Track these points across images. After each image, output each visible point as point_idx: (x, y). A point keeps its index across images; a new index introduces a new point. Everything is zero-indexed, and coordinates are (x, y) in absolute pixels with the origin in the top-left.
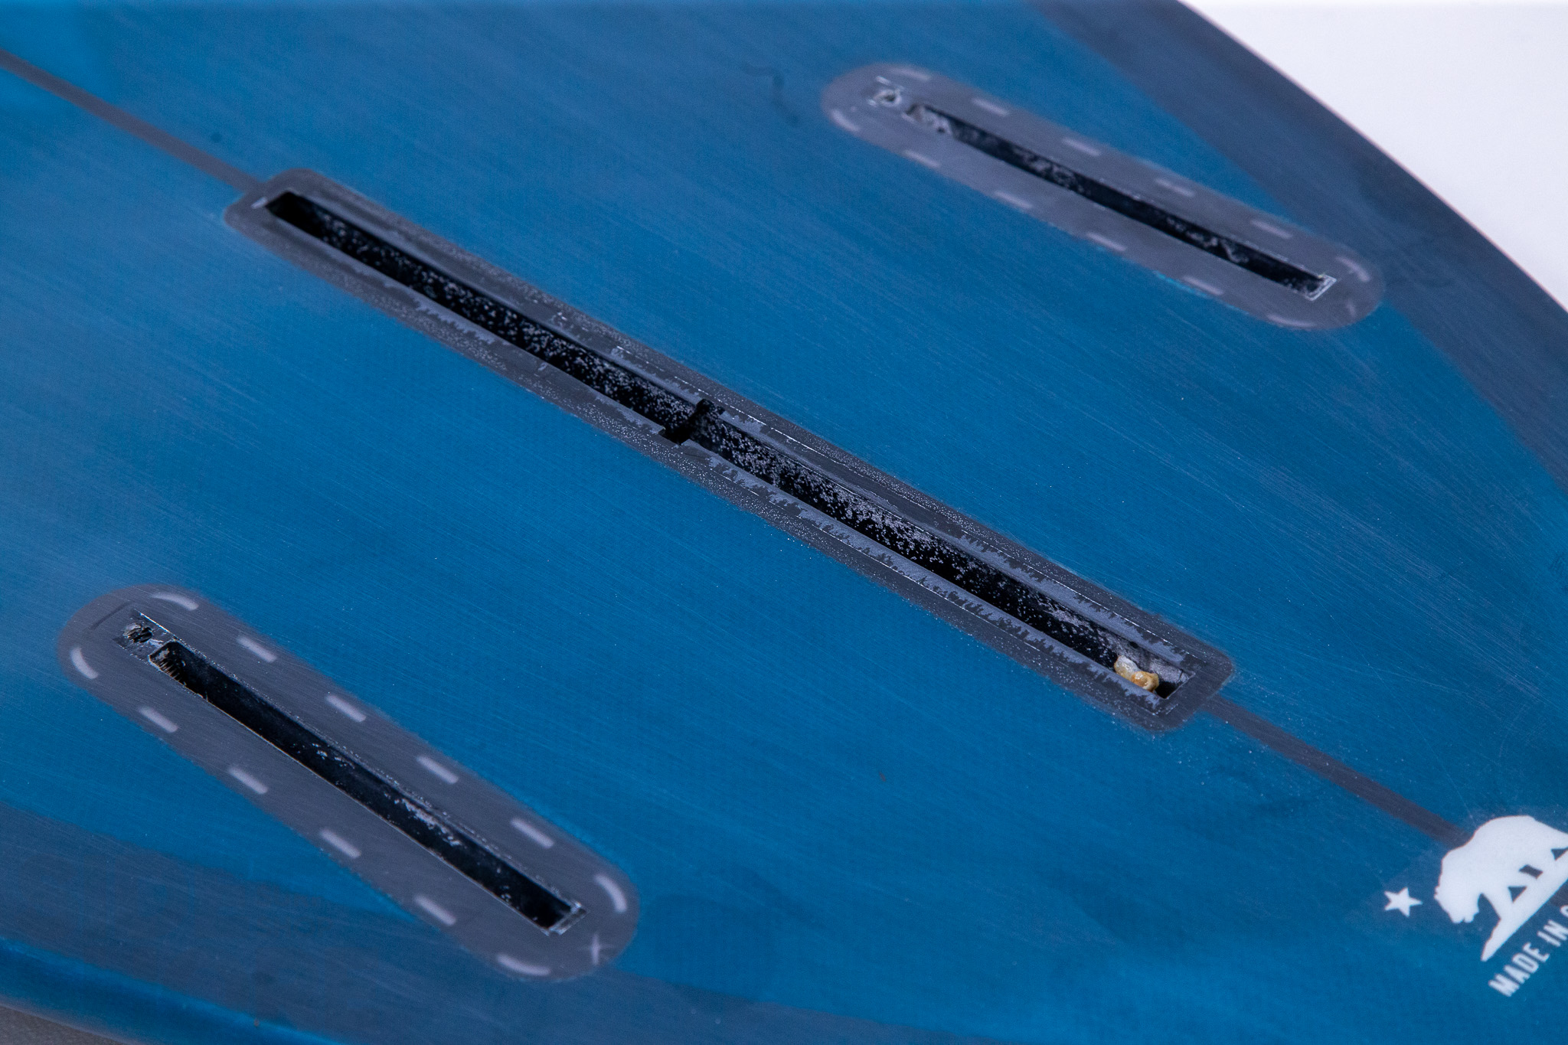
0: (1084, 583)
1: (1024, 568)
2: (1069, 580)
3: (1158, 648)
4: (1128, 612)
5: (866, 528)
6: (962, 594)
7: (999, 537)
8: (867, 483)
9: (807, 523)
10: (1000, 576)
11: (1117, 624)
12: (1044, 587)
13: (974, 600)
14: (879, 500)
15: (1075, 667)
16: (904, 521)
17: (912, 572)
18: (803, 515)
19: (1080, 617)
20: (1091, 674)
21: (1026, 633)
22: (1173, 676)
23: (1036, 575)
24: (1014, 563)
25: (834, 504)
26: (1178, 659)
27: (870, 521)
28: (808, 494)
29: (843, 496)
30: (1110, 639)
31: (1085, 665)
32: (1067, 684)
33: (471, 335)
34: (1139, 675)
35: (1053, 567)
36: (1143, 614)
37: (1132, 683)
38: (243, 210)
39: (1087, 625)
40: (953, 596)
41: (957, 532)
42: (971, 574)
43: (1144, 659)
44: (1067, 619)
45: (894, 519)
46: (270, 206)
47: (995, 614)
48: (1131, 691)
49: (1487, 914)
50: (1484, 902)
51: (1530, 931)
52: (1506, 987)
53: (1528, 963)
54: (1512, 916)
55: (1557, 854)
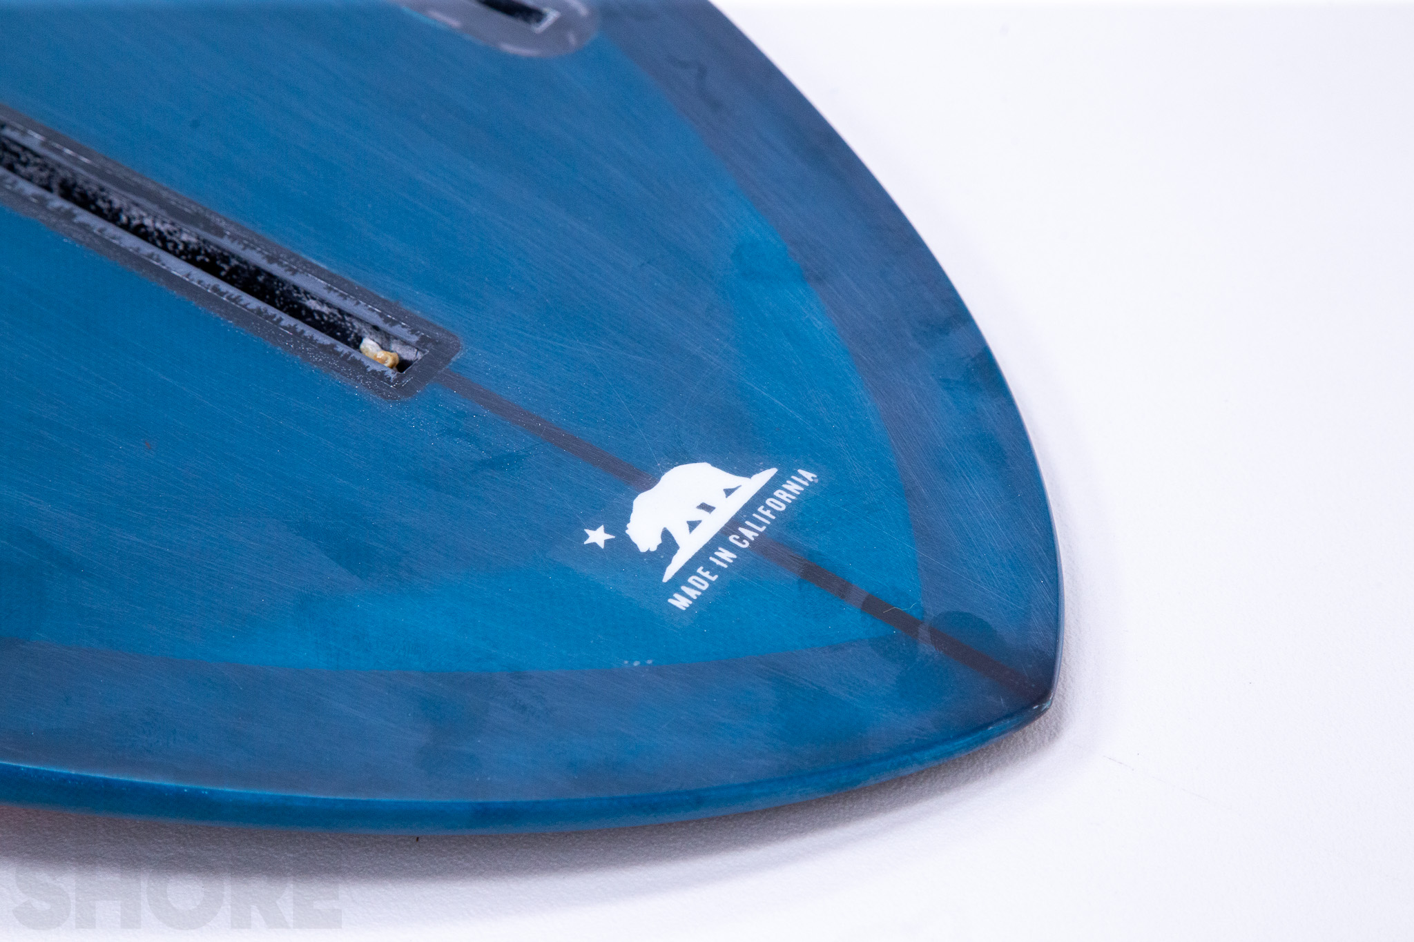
0: (332, 276)
1: (280, 264)
2: (320, 273)
3: (397, 330)
4: (372, 300)
5: (140, 231)
6: (224, 287)
7: (258, 237)
8: (139, 190)
9: (82, 225)
10: (259, 271)
11: (361, 310)
12: (300, 280)
13: (234, 291)
14: (148, 205)
15: (323, 347)
16: (173, 224)
17: (179, 268)
18: (79, 219)
19: (329, 305)
20: (338, 354)
21: (281, 320)
22: (410, 354)
23: (291, 269)
24: (271, 260)
25: (110, 210)
26: (414, 339)
27: (142, 225)
28: (86, 201)
29: (117, 203)
30: (357, 324)
31: (333, 346)
32: (316, 363)
34: (381, 354)
35: (305, 263)
36: (384, 301)
37: (374, 361)
39: (336, 312)
40: (215, 289)
41: (220, 232)
42: (234, 270)
43: (386, 340)
44: (318, 308)
45: (163, 222)
47: (254, 303)
48: (372, 367)
49: (669, 544)
50: (666, 535)
51: (703, 557)
52: (681, 602)
53: (701, 582)
54: (689, 545)
55: (729, 492)
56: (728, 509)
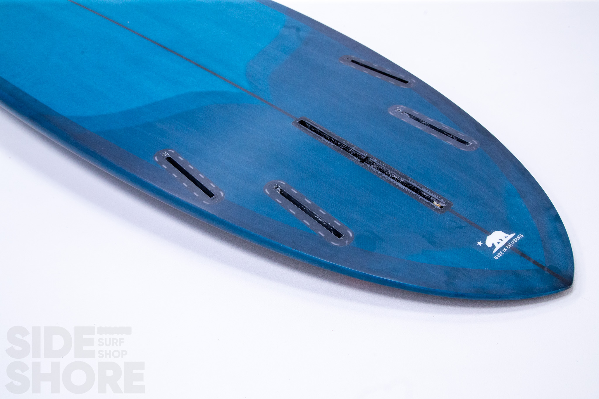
0: (429, 189)
1: (419, 186)
2: (426, 188)
3: (441, 200)
4: (436, 194)
5: (393, 178)
6: (409, 190)
7: (415, 181)
8: (393, 171)
9: (384, 177)
10: (415, 187)
11: (434, 196)
12: (422, 189)
13: (411, 191)
14: (396, 174)
15: (427, 202)
16: (400, 177)
17: (401, 186)
18: (383, 175)
19: (428, 195)
20: (430, 204)
21: (419, 197)
22: (443, 205)
23: (421, 187)
24: (418, 185)
25: (388, 174)
26: (444, 202)
27: (394, 177)
28: (384, 172)
29: (389, 173)
30: (433, 199)
31: (429, 202)
32: (426, 205)
33: (330, 144)
34: (438, 205)
35: (424, 186)
36: (439, 195)
37: (436, 206)
38: (295, 122)
39: (429, 196)
40: (407, 190)
41: (408, 180)
42: (410, 187)
43: (438, 202)
44: (426, 195)
45: (398, 177)
46: (299, 122)
47: (414, 193)
48: (436, 207)
49: (494, 246)
50: (493, 244)
51: (501, 249)
52: (496, 258)
53: (500, 254)
54: (498, 247)
55: (506, 237)
56: (505, 241)
